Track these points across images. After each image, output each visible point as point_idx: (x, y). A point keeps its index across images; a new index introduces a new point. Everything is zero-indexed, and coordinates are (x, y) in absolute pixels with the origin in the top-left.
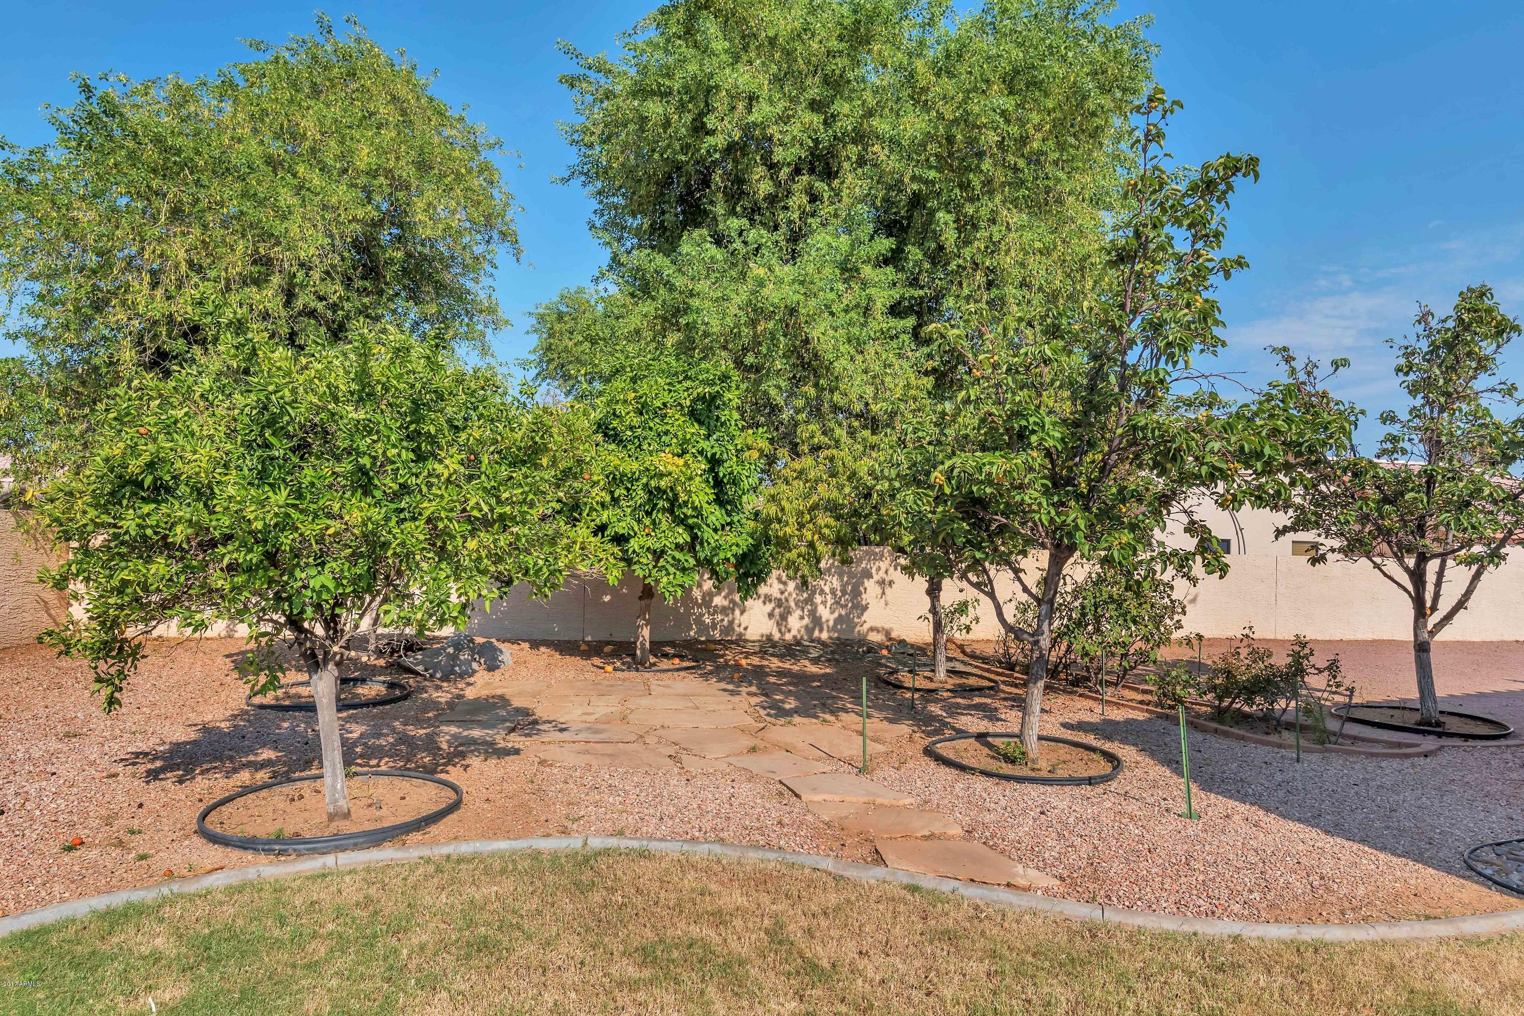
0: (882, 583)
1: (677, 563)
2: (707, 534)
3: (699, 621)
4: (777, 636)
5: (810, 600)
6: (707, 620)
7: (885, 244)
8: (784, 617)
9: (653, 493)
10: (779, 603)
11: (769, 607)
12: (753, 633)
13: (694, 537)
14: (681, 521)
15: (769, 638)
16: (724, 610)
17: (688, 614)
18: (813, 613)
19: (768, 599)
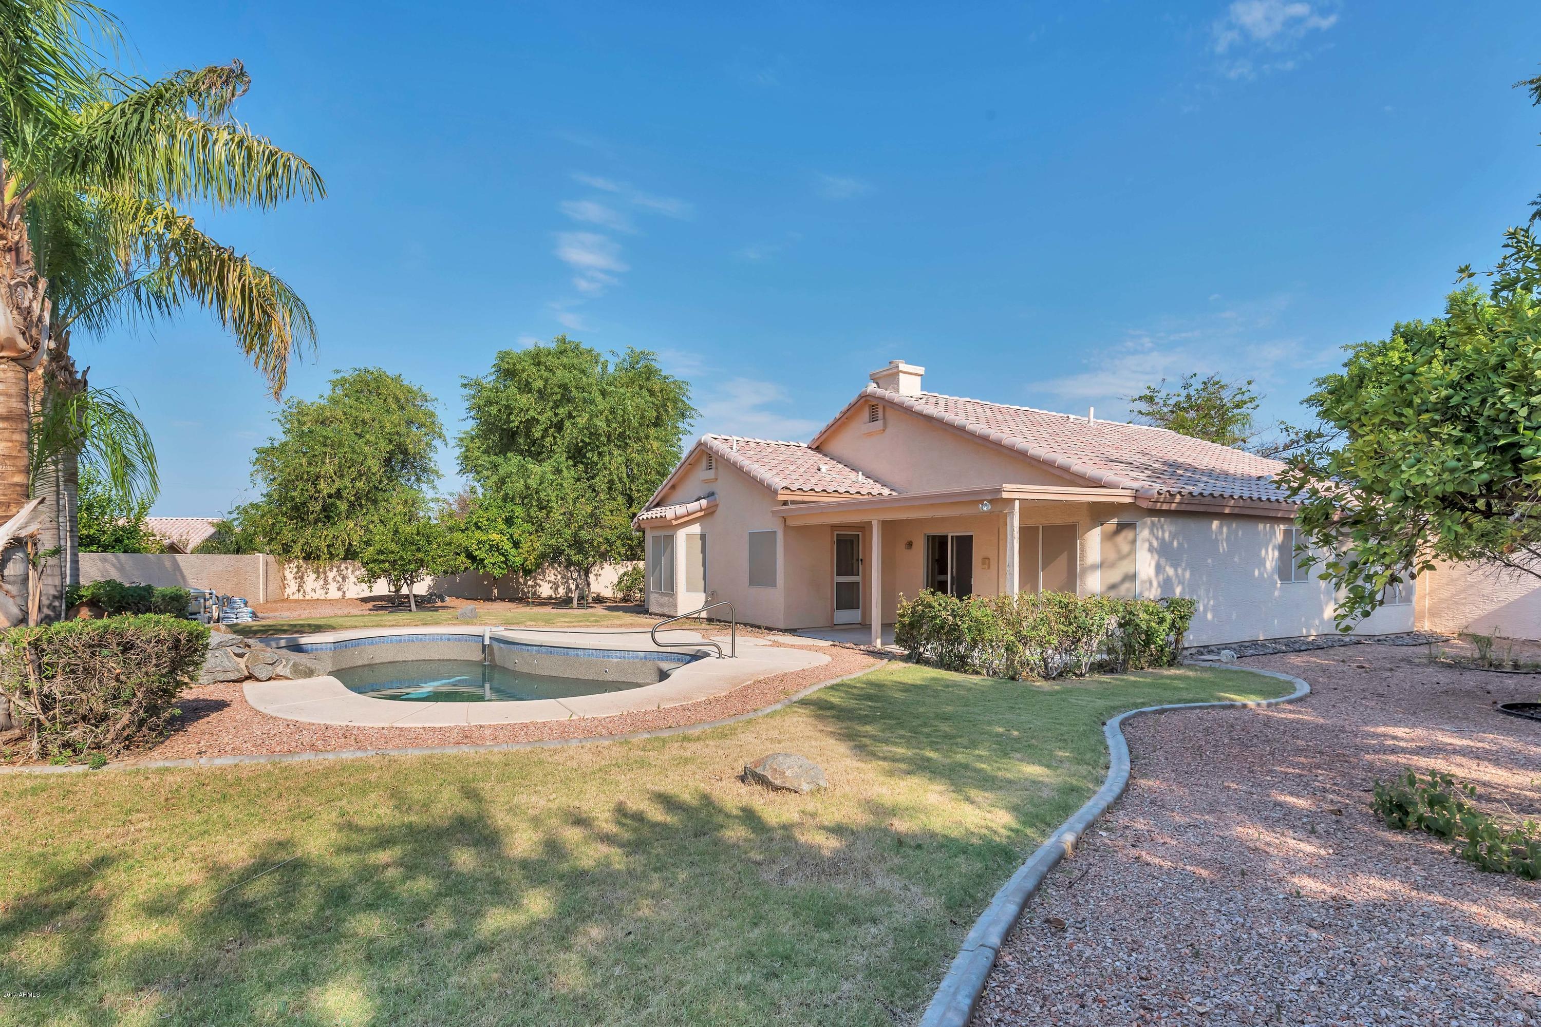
0: (596, 575)
1: (499, 567)
2: (511, 557)
3: (522, 590)
4: (554, 596)
5: (567, 582)
6: (526, 590)
7: (571, 462)
8: (556, 589)
9: (491, 546)
10: (554, 583)
11: (550, 585)
12: (544, 595)
13: (507, 559)
14: (503, 554)
15: (551, 596)
16: (532, 586)
17: (518, 588)
18: (568, 587)
19: (550, 582)
